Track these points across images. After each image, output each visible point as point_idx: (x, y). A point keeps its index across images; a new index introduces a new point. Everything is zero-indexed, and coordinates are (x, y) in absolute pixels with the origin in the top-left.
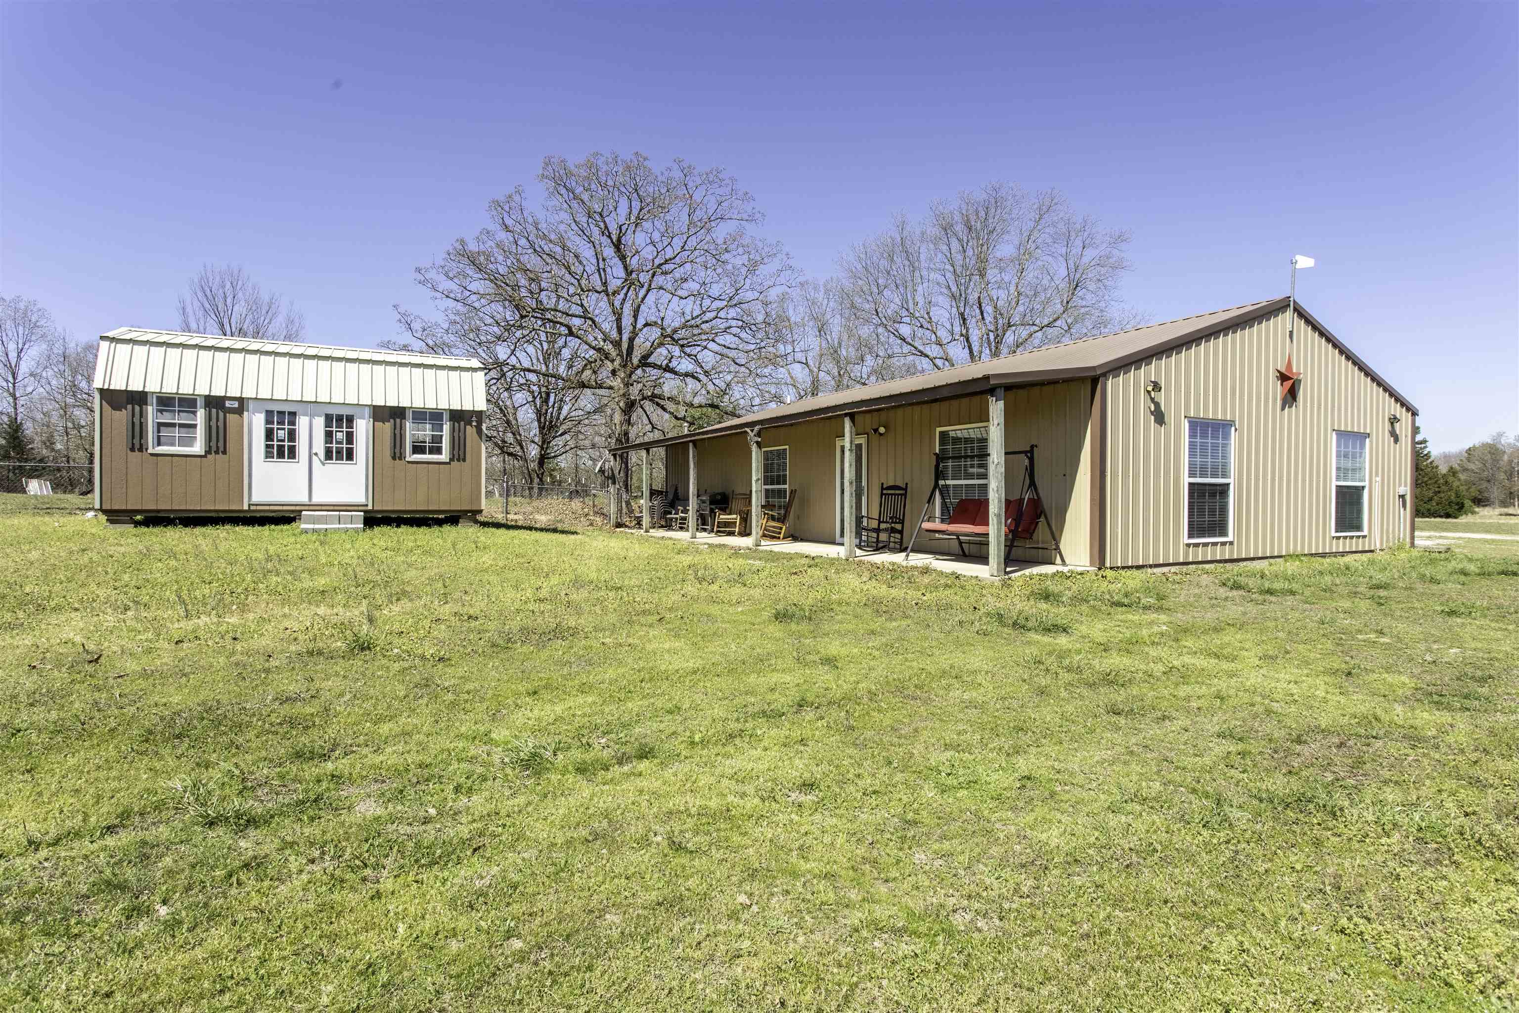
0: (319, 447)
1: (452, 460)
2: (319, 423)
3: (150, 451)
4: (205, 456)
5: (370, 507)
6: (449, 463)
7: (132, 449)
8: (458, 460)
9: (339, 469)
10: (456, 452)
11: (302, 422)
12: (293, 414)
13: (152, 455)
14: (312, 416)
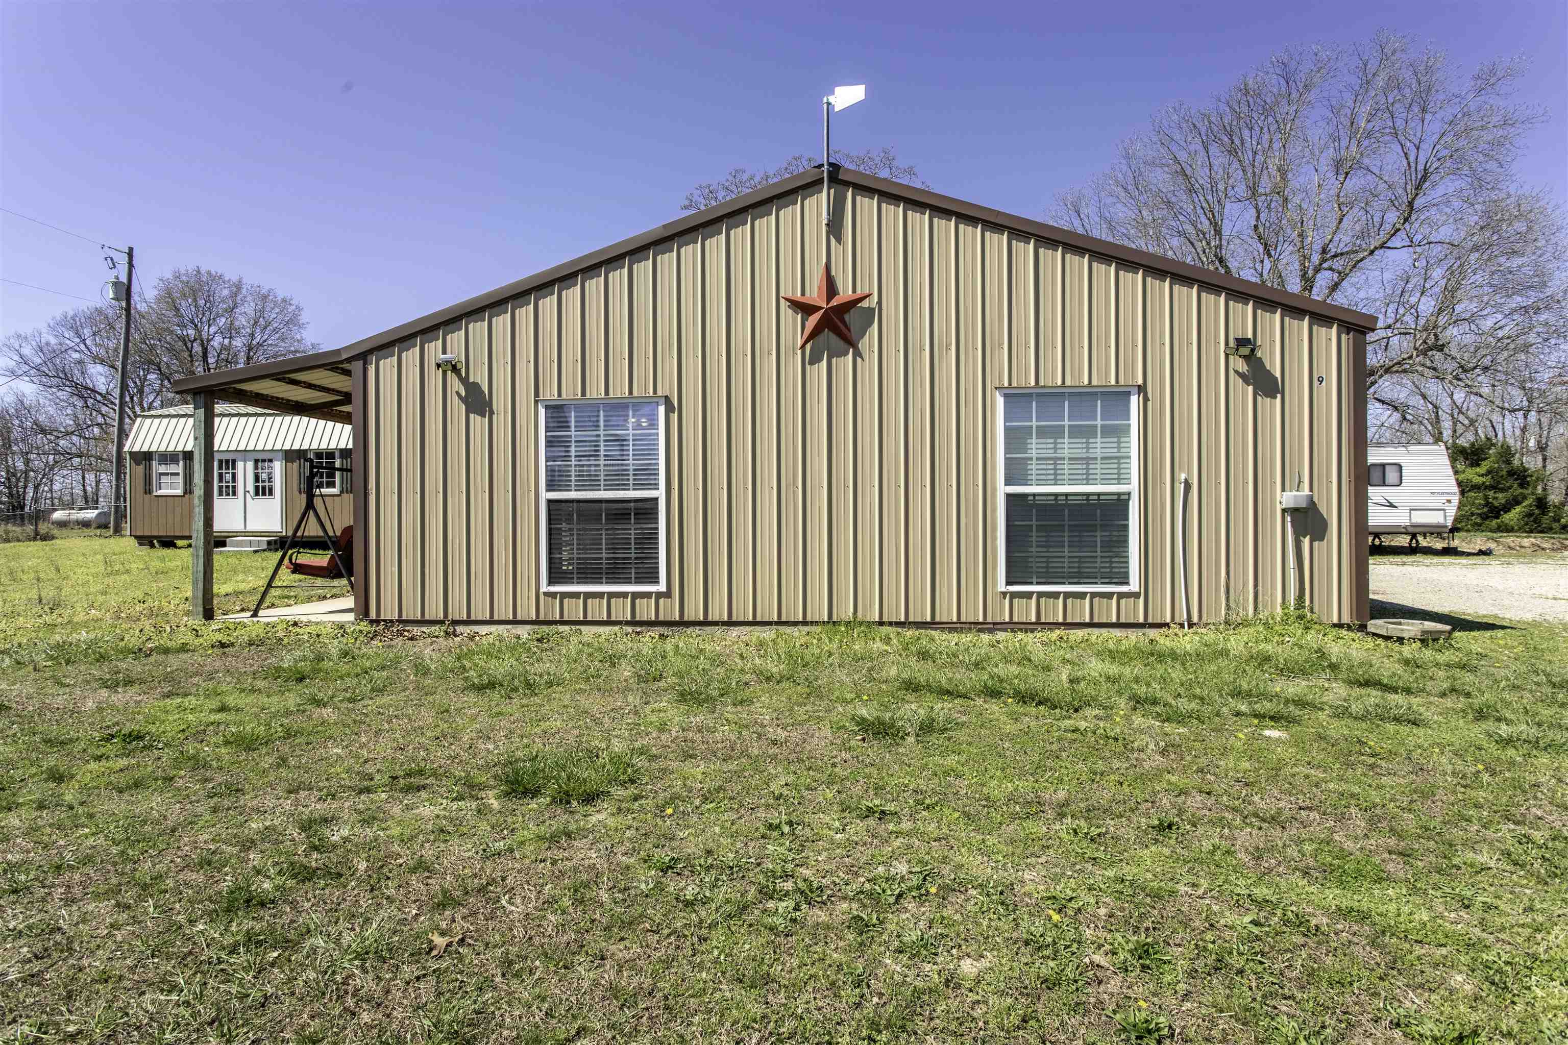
0: (251, 487)
1: (342, 492)
2: (250, 465)
3: (155, 494)
4: (183, 496)
5: (284, 534)
6: (339, 495)
7: (146, 493)
8: (347, 492)
9: (263, 502)
10: (344, 486)
11: (240, 465)
12: (234, 462)
13: (156, 496)
14: (245, 461)
